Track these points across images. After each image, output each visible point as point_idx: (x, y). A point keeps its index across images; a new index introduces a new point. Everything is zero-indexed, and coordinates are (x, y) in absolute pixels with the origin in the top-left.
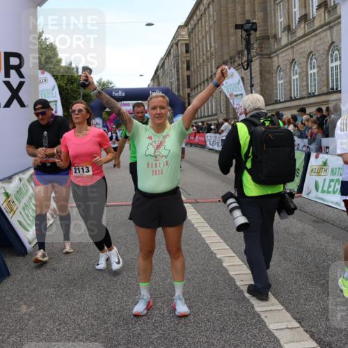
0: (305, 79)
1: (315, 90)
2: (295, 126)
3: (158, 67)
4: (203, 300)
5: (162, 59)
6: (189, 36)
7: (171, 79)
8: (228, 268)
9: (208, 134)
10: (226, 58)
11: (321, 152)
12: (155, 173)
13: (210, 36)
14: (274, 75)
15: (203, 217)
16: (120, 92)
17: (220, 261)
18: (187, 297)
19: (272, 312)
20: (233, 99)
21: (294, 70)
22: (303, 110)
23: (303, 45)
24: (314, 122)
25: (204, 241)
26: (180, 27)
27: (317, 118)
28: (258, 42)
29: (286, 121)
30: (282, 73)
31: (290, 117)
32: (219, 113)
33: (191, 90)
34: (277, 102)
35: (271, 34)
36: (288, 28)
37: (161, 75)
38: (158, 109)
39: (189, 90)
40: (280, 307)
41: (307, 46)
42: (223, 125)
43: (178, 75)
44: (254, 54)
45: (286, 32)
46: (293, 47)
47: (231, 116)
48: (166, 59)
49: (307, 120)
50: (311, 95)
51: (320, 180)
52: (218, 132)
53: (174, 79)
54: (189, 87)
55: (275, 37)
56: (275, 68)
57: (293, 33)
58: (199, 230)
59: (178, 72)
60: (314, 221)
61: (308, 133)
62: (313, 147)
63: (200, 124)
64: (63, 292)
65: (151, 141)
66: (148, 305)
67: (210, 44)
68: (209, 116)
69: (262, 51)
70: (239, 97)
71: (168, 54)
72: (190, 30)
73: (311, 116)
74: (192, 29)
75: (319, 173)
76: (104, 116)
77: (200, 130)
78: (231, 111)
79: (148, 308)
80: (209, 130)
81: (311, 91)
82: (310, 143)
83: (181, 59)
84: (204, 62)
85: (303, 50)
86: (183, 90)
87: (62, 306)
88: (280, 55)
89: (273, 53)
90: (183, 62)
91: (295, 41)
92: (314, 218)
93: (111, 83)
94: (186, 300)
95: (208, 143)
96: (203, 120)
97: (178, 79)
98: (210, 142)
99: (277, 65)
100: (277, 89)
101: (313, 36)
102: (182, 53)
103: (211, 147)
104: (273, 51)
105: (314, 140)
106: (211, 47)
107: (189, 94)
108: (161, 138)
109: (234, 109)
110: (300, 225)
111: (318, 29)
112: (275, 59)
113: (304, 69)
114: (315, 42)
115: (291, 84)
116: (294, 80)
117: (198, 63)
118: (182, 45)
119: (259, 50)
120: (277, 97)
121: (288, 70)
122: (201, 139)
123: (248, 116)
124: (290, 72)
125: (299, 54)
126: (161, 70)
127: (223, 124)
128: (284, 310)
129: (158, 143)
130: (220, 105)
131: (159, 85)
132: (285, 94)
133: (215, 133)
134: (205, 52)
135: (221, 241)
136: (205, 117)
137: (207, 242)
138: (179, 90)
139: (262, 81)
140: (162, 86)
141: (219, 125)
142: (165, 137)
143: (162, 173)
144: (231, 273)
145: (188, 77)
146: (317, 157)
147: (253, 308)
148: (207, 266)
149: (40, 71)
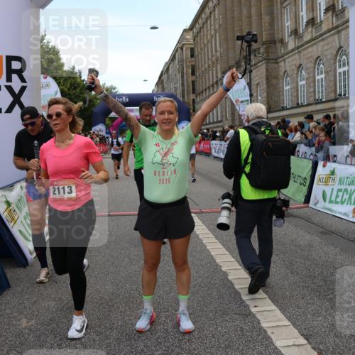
0: (312, 84)
1: (322, 96)
2: (302, 133)
3: (162, 72)
4: (208, 315)
5: (166, 63)
6: (194, 40)
7: (176, 83)
8: (233, 281)
9: (213, 142)
10: (232, 62)
11: (329, 160)
12: (161, 181)
13: (216, 40)
14: (281, 81)
15: (208, 228)
16: (124, 98)
17: (225, 274)
18: (191, 311)
19: (278, 328)
20: (239, 105)
21: (301, 76)
22: (310, 117)
23: (310, 50)
24: (322, 130)
25: (210, 253)
26: (185, 31)
27: (325, 125)
28: (264, 46)
29: (293, 128)
30: (288, 79)
31: (297, 124)
32: (224, 119)
33: (196, 96)
34: (283, 109)
35: (278, 37)
36: (295, 32)
37: (165, 80)
38: (166, 114)
39: (194, 95)
40: (287, 323)
41: (314, 51)
42: (229, 133)
43: (183, 80)
44: (261, 58)
45: (293, 37)
46: (299, 52)
47: (237, 123)
48: (170, 63)
49: (315, 128)
50: (319, 102)
51: (328, 189)
52: (223, 140)
53: (179, 85)
54: (194, 93)
55: (282, 41)
56: (281, 73)
57: (300, 37)
58: (204, 242)
59: (183, 76)
60: (322, 233)
61: (316, 142)
62: (320, 155)
63: (205, 131)
64: (65, 305)
65: (158, 148)
66: (151, 319)
67: (216, 48)
68: (214, 123)
69: (268, 56)
70: (245, 103)
71: (173, 58)
72: (195, 34)
73: (319, 123)
74: (198, 33)
75: (326, 183)
76: (107, 123)
77: (205, 137)
78: (237, 117)
79: (152, 322)
80: (214, 138)
81: (319, 97)
82: (317, 151)
83: (186, 64)
84: (209, 67)
85: (310, 55)
86: (188, 96)
87: (63, 320)
88: (287, 60)
89: (280, 58)
90: (187, 67)
91: (302, 46)
92: (322, 230)
93: (115, 89)
94: (190, 314)
95: (213, 151)
96: (208, 126)
97: (183, 85)
98: (215, 149)
99: (283, 71)
100: (283, 95)
101: (320, 41)
102: (186, 58)
103: (216, 155)
104: (280, 55)
105: (322, 148)
106: (216, 52)
107: (194, 100)
108: (169, 146)
109: (240, 116)
110: (307, 237)
111: (325, 33)
112: (282, 64)
113: (312, 75)
114: (323, 46)
115: (297, 90)
116: (301, 86)
117: (203, 68)
118: (186, 49)
119: (265, 54)
120: (284, 103)
121: (295, 76)
122: (206, 146)
123: (250, 123)
124: (297, 77)
125: (306, 59)
126: (166, 75)
127: (228, 131)
128: (292, 326)
129: (165, 150)
130: (226, 112)
131: (163, 90)
132: (291, 101)
133: (221, 140)
134: (210, 57)
135: (227, 253)
136: (210, 123)
137: (212, 254)
138: (183, 96)
139: (268, 87)
140: (166, 91)
141: (224, 132)
142: (173, 144)
143: (169, 182)
144: (237, 287)
145: (193, 83)
146: (324, 166)
147: (259, 323)
148: (212, 279)
149: (42, 76)
